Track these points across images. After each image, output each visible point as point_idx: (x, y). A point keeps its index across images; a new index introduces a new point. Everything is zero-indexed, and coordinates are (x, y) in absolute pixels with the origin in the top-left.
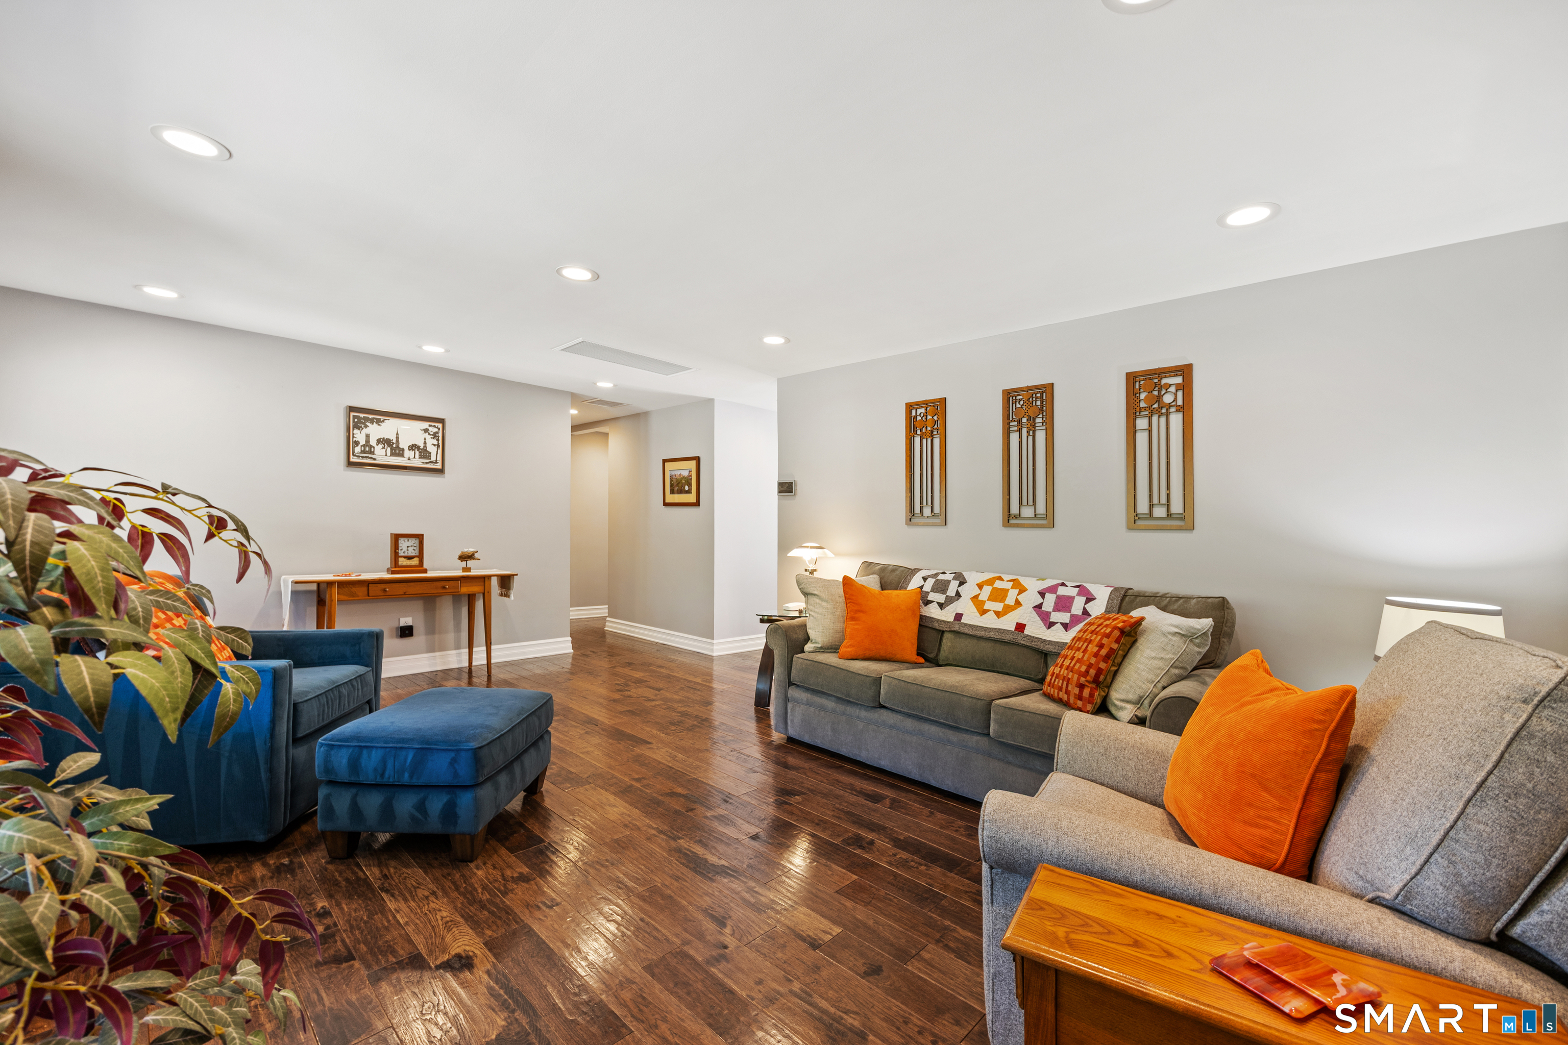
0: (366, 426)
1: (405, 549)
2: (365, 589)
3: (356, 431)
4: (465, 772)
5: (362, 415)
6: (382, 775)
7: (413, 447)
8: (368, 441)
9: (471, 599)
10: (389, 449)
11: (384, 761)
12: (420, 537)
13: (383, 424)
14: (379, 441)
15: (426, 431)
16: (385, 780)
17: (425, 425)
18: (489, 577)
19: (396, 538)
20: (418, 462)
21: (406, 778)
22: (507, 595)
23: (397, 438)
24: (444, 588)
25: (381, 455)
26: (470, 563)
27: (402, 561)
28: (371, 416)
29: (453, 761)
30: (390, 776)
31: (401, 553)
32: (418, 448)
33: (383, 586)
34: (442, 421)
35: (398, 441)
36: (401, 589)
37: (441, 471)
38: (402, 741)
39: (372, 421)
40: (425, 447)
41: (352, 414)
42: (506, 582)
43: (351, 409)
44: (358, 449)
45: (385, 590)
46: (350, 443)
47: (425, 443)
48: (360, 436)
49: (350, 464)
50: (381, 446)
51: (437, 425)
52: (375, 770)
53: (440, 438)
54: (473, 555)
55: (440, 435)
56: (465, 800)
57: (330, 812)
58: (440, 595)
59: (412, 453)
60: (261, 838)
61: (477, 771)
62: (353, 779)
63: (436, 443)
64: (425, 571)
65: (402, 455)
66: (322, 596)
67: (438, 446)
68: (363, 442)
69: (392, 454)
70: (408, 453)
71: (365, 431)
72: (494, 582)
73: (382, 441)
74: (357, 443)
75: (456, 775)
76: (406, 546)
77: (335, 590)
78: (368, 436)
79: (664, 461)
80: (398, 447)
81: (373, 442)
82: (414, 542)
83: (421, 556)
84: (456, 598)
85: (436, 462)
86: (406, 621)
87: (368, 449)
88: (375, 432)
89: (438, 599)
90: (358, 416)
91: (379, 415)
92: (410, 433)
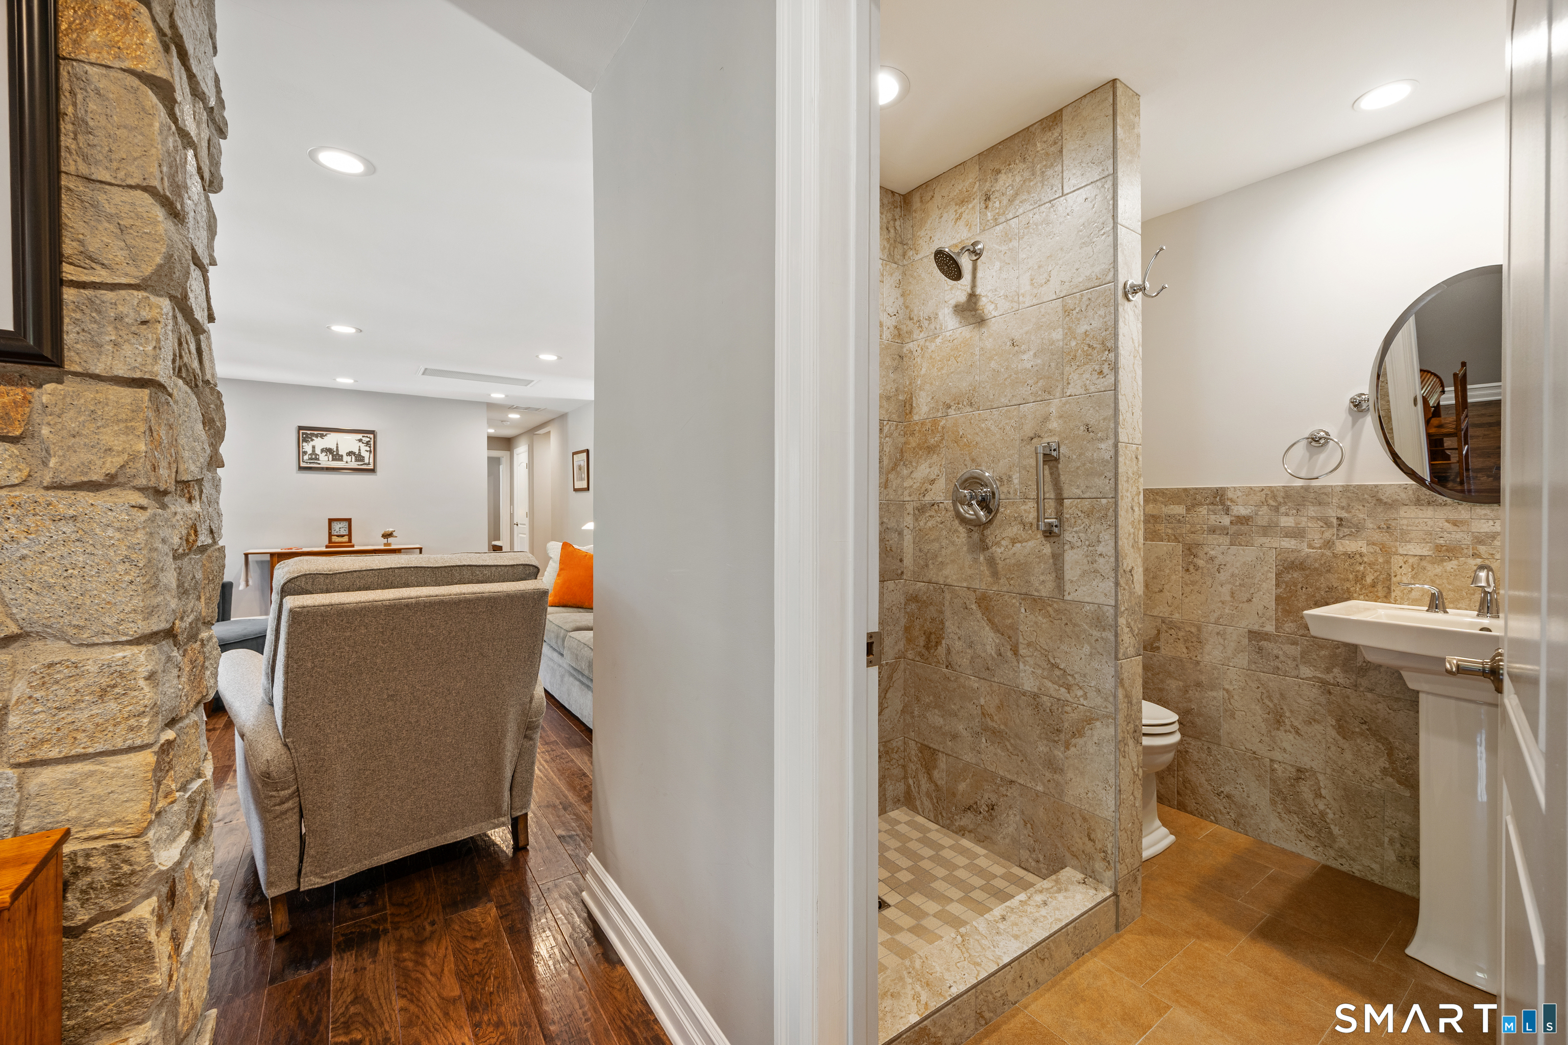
0: (312, 440)
1: (338, 530)
3: (305, 444)
5: (309, 432)
7: (350, 454)
8: (314, 451)
10: (331, 456)
12: (349, 521)
13: (325, 438)
14: (322, 451)
15: (360, 440)
17: (360, 436)
19: (331, 522)
20: (353, 465)
23: (337, 447)
25: (325, 460)
26: (390, 540)
27: (336, 539)
28: (316, 433)
31: (334, 533)
32: (354, 454)
34: (372, 432)
35: (337, 450)
37: (373, 471)
39: (317, 436)
41: (301, 432)
43: (300, 428)
44: (306, 457)
46: (300, 453)
47: (360, 450)
48: (308, 447)
49: (301, 468)
50: (324, 454)
51: (368, 435)
53: (372, 446)
54: (393, 533)
55: (372, 443)
59: (349, 458)
63: (368, 449)
64: (353, 546)
65: (341, 460)
66: (272, 564)
67: (370, 451)
68: (310, 452)
69: (333, 460)
70: (345, 458)
71: (312, 443)
73: (325, 450)
74: (305, 453)
76: (338, 528)
78: (314, 447)
79: (573, 454)
80: (338, 454)
81: (318, 451)
82: (346, 524)
83: (350, 535)
85: (369, 464)
87: (314, 457)
88: (319, 443)
90: (306, 433)
91: (323, 431)
92: (348, 443)
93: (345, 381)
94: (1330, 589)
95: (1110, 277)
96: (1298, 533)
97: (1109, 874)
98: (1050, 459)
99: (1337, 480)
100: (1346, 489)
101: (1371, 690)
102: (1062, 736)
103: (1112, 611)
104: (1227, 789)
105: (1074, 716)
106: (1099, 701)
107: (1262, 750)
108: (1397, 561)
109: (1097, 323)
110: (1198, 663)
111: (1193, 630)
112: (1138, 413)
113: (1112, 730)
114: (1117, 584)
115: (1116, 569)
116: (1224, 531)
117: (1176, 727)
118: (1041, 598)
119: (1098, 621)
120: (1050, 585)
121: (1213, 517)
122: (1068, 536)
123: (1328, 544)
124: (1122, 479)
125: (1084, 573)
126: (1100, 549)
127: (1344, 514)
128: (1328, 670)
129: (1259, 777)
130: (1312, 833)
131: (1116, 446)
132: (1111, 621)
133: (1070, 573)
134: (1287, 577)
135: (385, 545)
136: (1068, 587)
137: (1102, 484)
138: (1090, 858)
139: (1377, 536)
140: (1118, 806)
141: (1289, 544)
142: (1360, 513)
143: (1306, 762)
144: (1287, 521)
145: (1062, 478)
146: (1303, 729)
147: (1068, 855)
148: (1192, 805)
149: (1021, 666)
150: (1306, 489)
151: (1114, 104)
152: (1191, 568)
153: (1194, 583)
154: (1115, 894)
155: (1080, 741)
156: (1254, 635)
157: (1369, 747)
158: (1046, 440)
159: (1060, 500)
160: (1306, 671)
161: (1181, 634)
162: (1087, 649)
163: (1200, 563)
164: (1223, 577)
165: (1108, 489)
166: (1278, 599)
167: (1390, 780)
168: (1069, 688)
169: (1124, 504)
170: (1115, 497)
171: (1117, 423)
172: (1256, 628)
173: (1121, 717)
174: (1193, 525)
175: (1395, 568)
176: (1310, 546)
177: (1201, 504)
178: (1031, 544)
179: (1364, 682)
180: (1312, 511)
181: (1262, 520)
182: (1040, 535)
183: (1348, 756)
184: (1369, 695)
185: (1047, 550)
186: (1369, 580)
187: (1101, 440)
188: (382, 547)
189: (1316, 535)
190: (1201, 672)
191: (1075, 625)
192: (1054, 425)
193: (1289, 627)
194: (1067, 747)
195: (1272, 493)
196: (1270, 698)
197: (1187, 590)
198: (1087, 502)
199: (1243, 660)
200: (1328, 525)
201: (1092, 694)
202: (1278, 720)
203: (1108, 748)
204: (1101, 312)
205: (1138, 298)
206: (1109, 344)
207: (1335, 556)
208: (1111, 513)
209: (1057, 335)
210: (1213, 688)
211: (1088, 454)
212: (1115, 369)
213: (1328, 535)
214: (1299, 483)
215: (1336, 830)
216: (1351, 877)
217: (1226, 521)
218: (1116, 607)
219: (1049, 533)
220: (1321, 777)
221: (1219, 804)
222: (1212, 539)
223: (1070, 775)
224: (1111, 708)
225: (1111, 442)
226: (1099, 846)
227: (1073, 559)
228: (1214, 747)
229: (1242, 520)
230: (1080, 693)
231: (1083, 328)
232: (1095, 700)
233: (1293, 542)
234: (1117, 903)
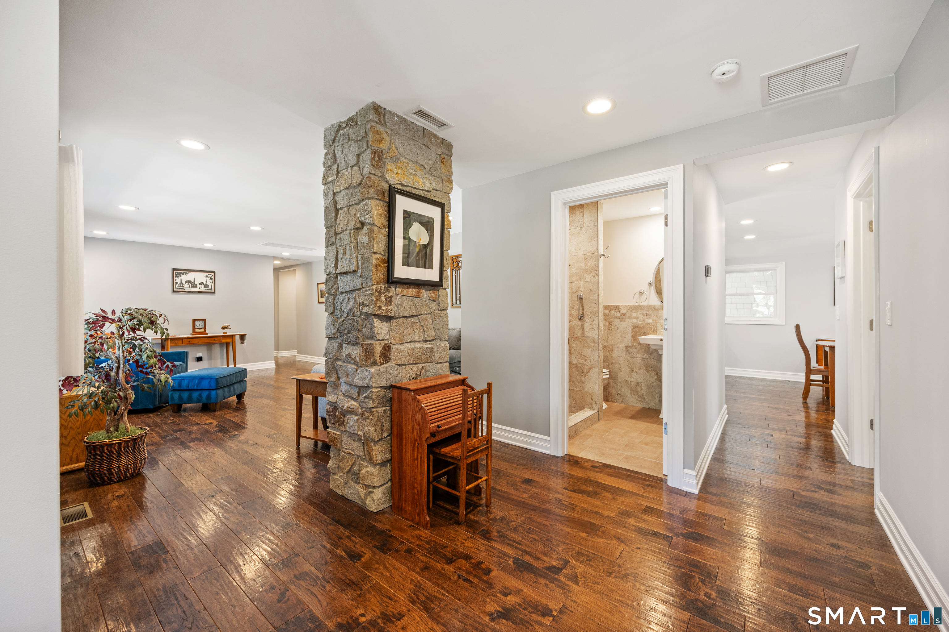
0: (181, 276)
1: (198, 325)
2: (181, 341)
3: (176, 278)
4: (213, 385)
5: (179, 272)
6: (188, 387)
7: (201, 284)
8: (181, 282)
9: (228, 344)
10: (191, 285)
11: (189, 383)
12: (204, 320)
13: (188, 275)
14: (186, 282)
15: (207, 276)
16: (189, 389)
17: (206, 274)
18: (235, 335)
19: (194, 321)
20: (203, 290)
21: (195, 388)
22: (243, 343)
23: (194, 280)
24: (215, 340)
25: (187, 287)
26: (227, 330)
27: (197, 330)
28: (182, 272)
29: (210, 382)
30: (190, 387)
31: (196, 327)
32: (203, 284)
33: (189, 340)
34: (214, 272)
35: (194, 281)
36: (196, 341)
37: (214, 293)
38: (194, 377)
39: (183, 274)
40: (206, 283)
41: (175, 271)
42: (242, 337)
43: (174, 269)
44: (177, 286)
45: (190, 342)
46: (174, 283)
47: (206, 281)
48: (178, 280)
49: (174, 292)
50: (187, 284)
51: (211, 274)
52: (186, 385)
53: (213, 279)
54: (228, 327)
55: (213, 278)
56: (213, 393)
57: (172, 398)
58: (214, 344)
59: (201, 286)
60: (151, 407)
61: (217, 385)
62: (180, 389)
63: (211, 281)
64: (207, 334)
65: (197, 287)
66: (163, 344)
67: (212, 282)
68: (179, 282)
69: (192, 287)
70: (199, 286)
71: (180, 278)
72: (238, 338)
73: (189, 282)
74: (177, 283)
75: (210, 386)
76: (198, 324)
77: (169, 342)
78: (181, 280)
79: (318, 284)
80: (194, 284)
81: (184, 282)
82: (202, 322)
83: (205, 328)
84: (221, 344)
85: (211, 289)
86: (199, 355)
87: (182, 285)
88: (184, 278)
89: (213, 346)
90: (177, 272)
91: (186, 271)
92: (200, 278)
93: (208, 245)
94: (644, 333)
95: (596, 252)
96: (637, 318)
97: (597, 407)
98: (581, 298)
99: (645, 303)
100: (648, 305)
101: (653, 359)
102: (584, 374)
103: (597, 338)
104: (620, 392)
105: (587, 367)
106: (594, 362)
107: (628, 379)
108: (658, 324)
109: (593, 263)
110: (612, 357)
111: (611, 347)
112: (603, 287)
113: (597, 369)
114: (598, 331)
115: (598, 328)
116: (619, 318)
117: (608, 373)
118: (578, 337)
119: (594, 342)
120: (581, 333)
121: (616, 314)
122: (585, 319)
123: (644, 321)
124: (599, 304)
125: (590, 329)
126: (594, 322)
127: (647, 313)
128: (644, 355)
129: (628, 387)
130: (640, 400)
131: (598, 296)
132: (597, 341)
133: (586, 329)
134: (634, 330)
135: (224, 333)
136: (585, 333)
137: (595, 305)
138: (592, 404)
139: (654, 318)
140: (599, 389)
141: (635, 321)
142: (651, 312)
143: (639, 380)
144: (634, 315)
145: (584, 304)
146: (638, 371)
147: (586, 405)
148: (610, 399)
149: (572, 356)
150: (639, 305)
151: (598, 207)
152: (610, 329)
153: (611, 333)
154: (598, 412)
155: (589, 374)
156: (627, 347)
157: (653, 373)
158: (579, 293)
159: (583, 310)
160: (639, 356)
161: (607, 349)
162: (591, 349)
163: (613, 327)
164: (618, 331)
165: (596, 307)
166: (632, 336)
167: (657, 381)
168: (586, 360)
169: (600, 311)
170: (598, 309)
171: (598, 290)
172: (627, 345)
173: (599, 365)
174: (611, 316)
175: (658, 326)
176: (640, 321)
177: (613, 310)
178: (575, 322)
179: (652, 357)
180: (640, 311)
181: (628, 314)
182: (577, 319)
183: (648, 377)
184: (653, 360)
185: (580, 323)
186: (653, 330)
187: (594, 294)
188: (222, 334)
189: (641, 318)
190: (613, 359)
191: (588, 343)
192: (581, 289)
193: (635, 344)
194: (585, 376)
195: (630, 307)
196: (630, 364)
197: (609, 335)
198: (591, 310)
199: (623, 354)
200: (644, 315)
201: (592, 361)
202: (632, 370)
203: (596, 374)
204: (594, 260)
205: (602, 257)
206: (596, 269)
207: (645, 324)
208: (597, 313)
209: (582, 265)
210: (616, 364)
211: (591, 297)
212: (598, 276)
213: (644, 318)
214: (637, 304)
215: (646, 397)
216: (649, 409)
217: (619, 315)
218: (598, 337)
219: (580, 319)
220: (642, 384)
221: (617, 397)
222: (616, 320)
223: (586, 383)
224: (597, 364)
225: (597, 294)
226: (594, 400)
227: (587, 326)
228: (616, 381)
229: (623, 314)
230: (589, 361)
231: (589, 264)
232: (593, 362)
233: (636, 320)
234: (599, 414)
